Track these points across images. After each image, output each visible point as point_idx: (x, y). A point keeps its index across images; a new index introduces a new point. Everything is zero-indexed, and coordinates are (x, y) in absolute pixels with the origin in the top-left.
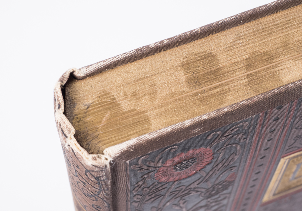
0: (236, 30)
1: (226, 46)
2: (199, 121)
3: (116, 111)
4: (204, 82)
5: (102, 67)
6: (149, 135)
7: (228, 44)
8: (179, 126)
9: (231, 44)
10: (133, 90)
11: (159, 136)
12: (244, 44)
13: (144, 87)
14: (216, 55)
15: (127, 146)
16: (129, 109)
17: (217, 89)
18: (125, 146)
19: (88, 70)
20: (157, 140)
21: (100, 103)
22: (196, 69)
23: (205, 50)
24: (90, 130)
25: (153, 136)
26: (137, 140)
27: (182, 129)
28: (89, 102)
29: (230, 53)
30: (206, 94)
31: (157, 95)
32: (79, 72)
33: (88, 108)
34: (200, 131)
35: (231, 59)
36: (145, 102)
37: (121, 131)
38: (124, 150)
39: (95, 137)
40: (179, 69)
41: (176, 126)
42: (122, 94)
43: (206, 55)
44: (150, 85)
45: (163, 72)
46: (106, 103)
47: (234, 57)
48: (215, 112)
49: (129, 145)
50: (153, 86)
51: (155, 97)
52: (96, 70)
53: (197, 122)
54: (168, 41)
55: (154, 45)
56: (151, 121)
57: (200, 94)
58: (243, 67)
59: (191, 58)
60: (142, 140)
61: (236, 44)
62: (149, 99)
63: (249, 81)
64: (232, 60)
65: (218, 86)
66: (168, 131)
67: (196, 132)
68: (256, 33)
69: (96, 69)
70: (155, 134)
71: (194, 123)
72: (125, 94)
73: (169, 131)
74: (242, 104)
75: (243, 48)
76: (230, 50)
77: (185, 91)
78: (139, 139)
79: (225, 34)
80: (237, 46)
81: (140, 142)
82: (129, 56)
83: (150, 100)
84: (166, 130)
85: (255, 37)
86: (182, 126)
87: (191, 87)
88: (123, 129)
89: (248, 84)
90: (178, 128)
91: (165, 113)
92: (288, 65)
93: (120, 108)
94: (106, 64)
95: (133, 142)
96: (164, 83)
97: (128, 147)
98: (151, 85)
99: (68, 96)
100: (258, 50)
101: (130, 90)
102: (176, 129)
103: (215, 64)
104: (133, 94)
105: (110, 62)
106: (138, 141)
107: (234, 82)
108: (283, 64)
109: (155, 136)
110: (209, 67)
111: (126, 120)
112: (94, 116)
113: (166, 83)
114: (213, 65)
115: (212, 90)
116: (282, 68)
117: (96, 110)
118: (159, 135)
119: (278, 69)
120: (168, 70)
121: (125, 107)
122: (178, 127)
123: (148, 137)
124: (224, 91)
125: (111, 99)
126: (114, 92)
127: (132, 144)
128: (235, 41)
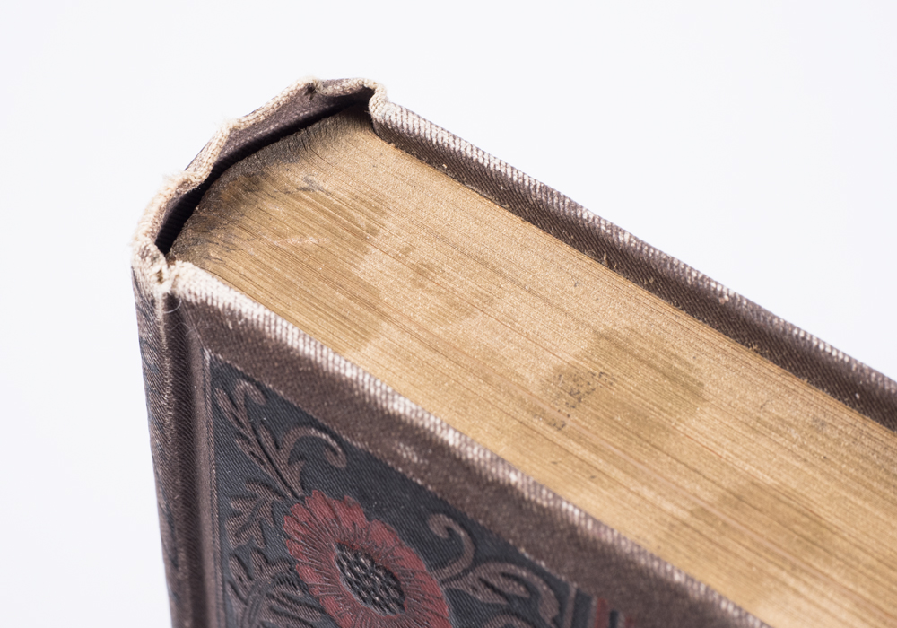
0: (832, 409)
1: (759, 412)
2: (428, 430)
3: (341, 252)
4: (591, 413)
5: (432, 142)
6: (299, 336)
7: (769, 413)
8: (375, 390)
9: (774, 419)
10: (433, 261)
11: (313, 359)
12: (805, 454)
13: (461, 281)
14: (704, 400)
15: (230, 304)
16: (368, 280)
17: (593, 456)
18: (225, 299)
19: (399, 118)
20: (301, 366)
21: (340, 208)
22: (618, 373)
23: (699, 366)
24: (240, 224)
25: (301, 346)
26: (265, 316)
27: (376, 403)
28: (321, 184)
29: (744, 433)
30: (556, 433)
31: (461, 320)
32: (379, 102)
33: (304, 189)
34: (416, 464)
35: (724, 444)
36: (416, 305)
37: (289, 293)
38: (215, 304)
39: (227, 245)
40: (587, 333)
41: (372, 384)
42: (401, 242)
43: (687, 376)
44: (480, 290)
45: (546, 300)
46: (350, 220)
47: (739, 450)
48: (485, 454)
49: (238, 307)
50: (480, 299)
51: (451, 319)
52: (414, 132)
53: (423, 426)
54: (630, 242)
55: (591, 217)
56: (368, 344)
57: (544, 418)
58: (719, 486)
59: (646, 346)
60: (273, 328)
61: (785, 433)
62: (433, 309)
63: (685, 524)
64: (721, 449)
65: (603, 451)
66: (342, 372)
67: (405, 455)
68: (865, 466)
69: (417, 131)
70: (312, 346)
71: (412, 421)
72: (407, 248)
73: (344, 375)
74: (567, 510)
75: (789, 459)
76: (753, 428)
77: (523, 380)
78: (270, 319)
79: (793, 387)
80: (780, 440)
81: (264, 325)
82: (512, 179)
83: (431, 314)
84: (342, 366)
85: (852, 471)
86: (384, 397)
87: (550, 387)
88: (296, 294)
89: (672, 526)
90: (369, 391)
91: (416, 366)
92: (825, 604)
93: (356, 259)
94: (448, 145)
95: (251, 310)
96: (511, 321)
97: (229, 309)
98: (482, 294)
99: (308, 133)
100: (812, 501)
101: (427, 252)
102: (363, 387)
103: (672, 412)
104: (420, 266)
105: (462, 149)
106: (261, 320)
107: (651, 488)
108: (821, 588)
109: (307, 350)
110: (652, 403)
111: (330, 289)
112: (289, 215)
113: (516, 324)
114: (666, 409)
115: (580, 443)
116: (803, 590)
117: (310, 210)
118: (316, 358)
119: (792, 582)
120: (562, 310)
121: (368, 267)
122: (372, 391)
123: (290, 337)
124: (600, 476)
125: (368, 226)
126: (394, 222)
127: (244, 311)
128: (791, 425)
